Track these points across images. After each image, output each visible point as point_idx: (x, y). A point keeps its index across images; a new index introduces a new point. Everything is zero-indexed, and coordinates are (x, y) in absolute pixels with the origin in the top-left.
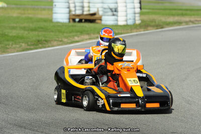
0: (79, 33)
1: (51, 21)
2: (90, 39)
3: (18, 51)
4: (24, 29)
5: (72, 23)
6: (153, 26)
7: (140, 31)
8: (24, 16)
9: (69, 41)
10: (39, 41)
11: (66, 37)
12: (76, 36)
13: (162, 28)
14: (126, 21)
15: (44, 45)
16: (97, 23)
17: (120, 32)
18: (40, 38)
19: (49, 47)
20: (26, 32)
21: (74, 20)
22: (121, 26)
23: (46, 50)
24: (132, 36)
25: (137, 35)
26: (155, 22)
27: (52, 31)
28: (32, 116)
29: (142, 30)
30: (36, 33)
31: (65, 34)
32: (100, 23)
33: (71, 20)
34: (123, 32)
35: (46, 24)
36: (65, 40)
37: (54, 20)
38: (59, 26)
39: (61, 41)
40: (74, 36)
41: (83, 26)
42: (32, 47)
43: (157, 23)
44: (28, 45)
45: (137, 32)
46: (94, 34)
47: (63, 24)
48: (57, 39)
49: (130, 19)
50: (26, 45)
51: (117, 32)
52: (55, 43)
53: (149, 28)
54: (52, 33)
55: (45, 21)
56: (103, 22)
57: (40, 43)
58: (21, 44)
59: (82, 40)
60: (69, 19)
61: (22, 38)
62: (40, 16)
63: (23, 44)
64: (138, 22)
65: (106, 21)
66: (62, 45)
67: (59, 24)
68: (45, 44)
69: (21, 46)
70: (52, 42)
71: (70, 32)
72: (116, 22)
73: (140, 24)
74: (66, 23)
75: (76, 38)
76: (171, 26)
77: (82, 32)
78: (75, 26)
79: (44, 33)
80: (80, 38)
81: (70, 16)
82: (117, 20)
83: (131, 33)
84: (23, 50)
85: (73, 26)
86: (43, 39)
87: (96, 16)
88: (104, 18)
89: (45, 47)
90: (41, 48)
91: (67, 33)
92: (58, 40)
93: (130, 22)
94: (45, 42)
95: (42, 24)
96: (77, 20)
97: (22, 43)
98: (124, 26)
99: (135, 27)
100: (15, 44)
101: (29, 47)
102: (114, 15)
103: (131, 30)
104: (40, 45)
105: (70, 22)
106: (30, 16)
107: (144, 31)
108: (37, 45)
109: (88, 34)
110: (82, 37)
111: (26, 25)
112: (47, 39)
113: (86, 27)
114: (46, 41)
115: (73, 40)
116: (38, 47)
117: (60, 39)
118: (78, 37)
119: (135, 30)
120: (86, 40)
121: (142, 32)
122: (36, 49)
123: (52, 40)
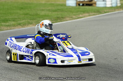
0: (82, 12)
1: (65, 5)
2: (89, 16)
4: (49, 10)
5: (78, 7)
7: (120, 10)
8: (49, 3)
9: (76, 17)
10: (58, 18)
11: (74, 15)
12: (81, 14)
14: (112, 4)
16: (94, 6)
17: (108, 11)
18: (59, 16)
19: (64, 21)
20: (50, 13)
21: (79, 5)
22: (108, 8)
23: (62, 23)
24: (115, 13)
25: (118, 13)
27: (66, 12)
29: (122, 9)
30: (56, 13)
31: (74, 13)
32: (95, 6)
33: (78, 5)
34: (109, 11)
35: (62, 7)
36: (74, 17)
37: (67, 5)
40: (79, 14)
41: (85, 8)
46: (92, 13)
47: (72, 7)
48: (69, 16)
49: (114, 3)
50: (50, 20)
51: (106, 11)
52: (68, 19)
54: (66, 13)
55: (62, 5)
56: (97, 5)
59: (84, 17)
60: (76, 4)
62: (58, 3)
64: (119, 5)
65: (99, 4)
66: (72, 20)
67: (70, 7)
68: (61, 19)
71: (77, 12)
72: (105, 5)
75: (81, 16)
77: (84, 12)
78: (80, 8)
79: (61, 13)
81: (77, 2)
82: (106, 4)
83: (115, 11)
85: (78, 8)
86: (61, 16)
87: (93, 2)
88: (98, 3)
89: (62, 21)
90: (59, 22)
91: (75, 12)
92: (70, 17)
93: (114, 5)
95: (59, 8)
96: (81, 4)
98: (110, 7)
99: (117, 8)
102: (104, 1)
103: (115, 10)
104: (59, 20)
105: (76, 6)
106: (53, 3)
108: (57, 20)
109: (88, 13)
110: (84, 14)
111: (50, 8)
112: (63, 16)
114: (62, 17)
115: (79, 17)
116: (57, 21)
117: (71, 16)
118: (82, 15)
119: (117, 10)
120: (87, 16)
121: (122, 11)
122: (57, 22)
123: (66, 17)
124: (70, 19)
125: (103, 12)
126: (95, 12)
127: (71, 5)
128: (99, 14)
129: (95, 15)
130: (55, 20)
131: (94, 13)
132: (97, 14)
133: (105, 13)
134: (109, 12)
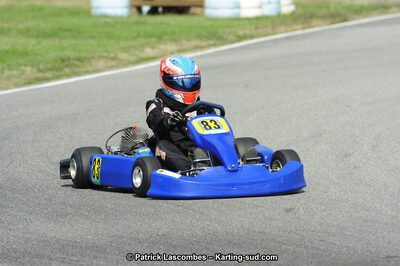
0: (153, 39)
1: (87, 13)
2: (181, 51)
3: (16, 85)
4: (27, 33)
5: (136, 17)
6: (324, 17)
7: (295, 30)
8: (24, 4)
9: (132, 59)
10: (63, 60)
11: (125, 50)
12: (148, 45)
13: (345, 20)
14: (261, 7)
15: (77, 70)
16: (194, 14)
17: (248, 32)
18: (67, 53)
19: (87, 72)
20: (32, 41)
21: (139, 10)
22: (248, 19)
24: (275, 41)
25: (287, 38)
26: (328, 8)
27: (92, 37)
28: (64, 229)
29: (300, 26)
30: (56, 42)
31: (123, 44)
32: (202, 14)
33: (135, 10)
34: (254, 32)
35: (75, 20)
36: (124, 56)
37: (94, 11)
38: (107, 24)
39: (113, 59)
40: (142, 47)
41: (162, 23)
42: (49, 74)
43: (332, 9)
44: (40, 71)
45: (286, 32)
46: (189, 40)
47: (116, 21)
48: (105, 54)
49: (270, 3)
50: (35, 70)
51: (240, 33)
52: (101, 64)
53: (314, 22)
54: (91, 41)
55: (75, 12)
56: (208, 12)
57: (67, 66)
58: (23, 68)
60: (130, 7)
61: (24, 54)
62: (60, 3)
63: (28, 69)
64: (287, 9)
65: (215, 8)
66: (116, 67)
67: (108, 20)
68: (77, 66)
69: (23, 72)
70: (94, 62)
71: (135, 38)
72: (236, 11)
73: (292, 14)
74: (121, 17)
75: (149, 52)
76: (365, 16)
77: (160, 37)
78: (145, 23)
79: (73, 42)
80: (156, 50)
82: (239, 7)
83: (275, 34)
84: (29, 83)
85: (138, 23)
86: (73, 55)
89: (79, 74)
90: (68, 76)
91: (126, 39)
92: (107, 57)
93: (269, 10)
94: (76, 62)
95: (67, 22)
96: (146, 9)
97: (25, 65)
98: (257, 18)
99: (281, 21)
100: (10, 69)
101: (40, 75)
103: (273, 28)
104: (67, 70)
107: (304, 28)
108: (60, 69)
109: (175, 40)
110: (162, 47)
111: (30, 23)
112: (82, 55)
113: (168, 24)
114: (79, 59)
115: (142, 55)
116: (61, 73)
117: (112, 55)
118: (153, 48)
119: (282, 28)
120: (172, 53)
121: (299, 32)
122: (58, 78)
123: (93, 58)
124: (110, 63)
125: (231, 38)
126: (199, 37)
127: (110, 11)
128: (215, 45)
129: (202, 48)
130: (53, 69)
131: (196, 42)
132: (209, 46)
133: (240, 39)
134: (252, 37)
